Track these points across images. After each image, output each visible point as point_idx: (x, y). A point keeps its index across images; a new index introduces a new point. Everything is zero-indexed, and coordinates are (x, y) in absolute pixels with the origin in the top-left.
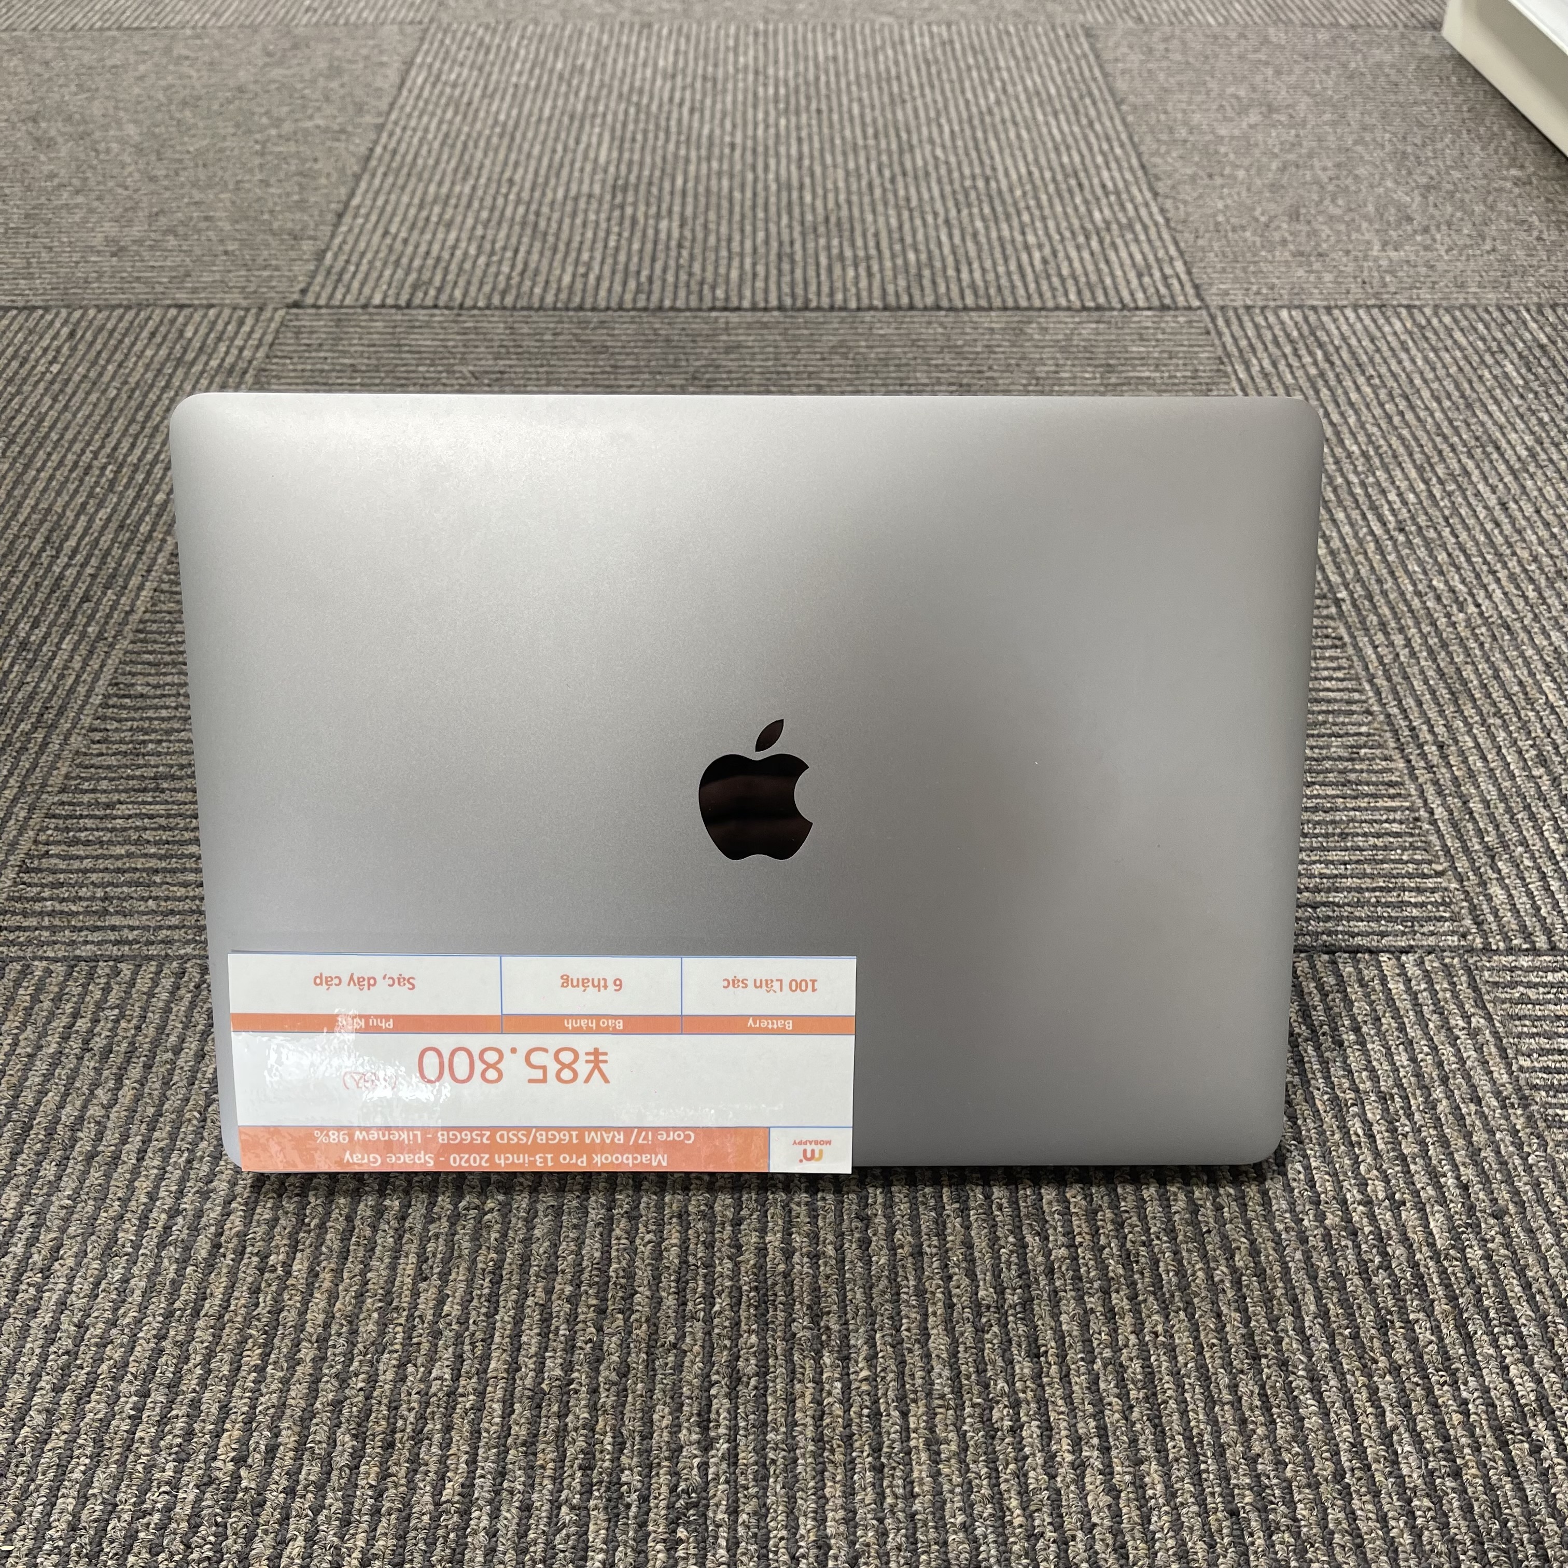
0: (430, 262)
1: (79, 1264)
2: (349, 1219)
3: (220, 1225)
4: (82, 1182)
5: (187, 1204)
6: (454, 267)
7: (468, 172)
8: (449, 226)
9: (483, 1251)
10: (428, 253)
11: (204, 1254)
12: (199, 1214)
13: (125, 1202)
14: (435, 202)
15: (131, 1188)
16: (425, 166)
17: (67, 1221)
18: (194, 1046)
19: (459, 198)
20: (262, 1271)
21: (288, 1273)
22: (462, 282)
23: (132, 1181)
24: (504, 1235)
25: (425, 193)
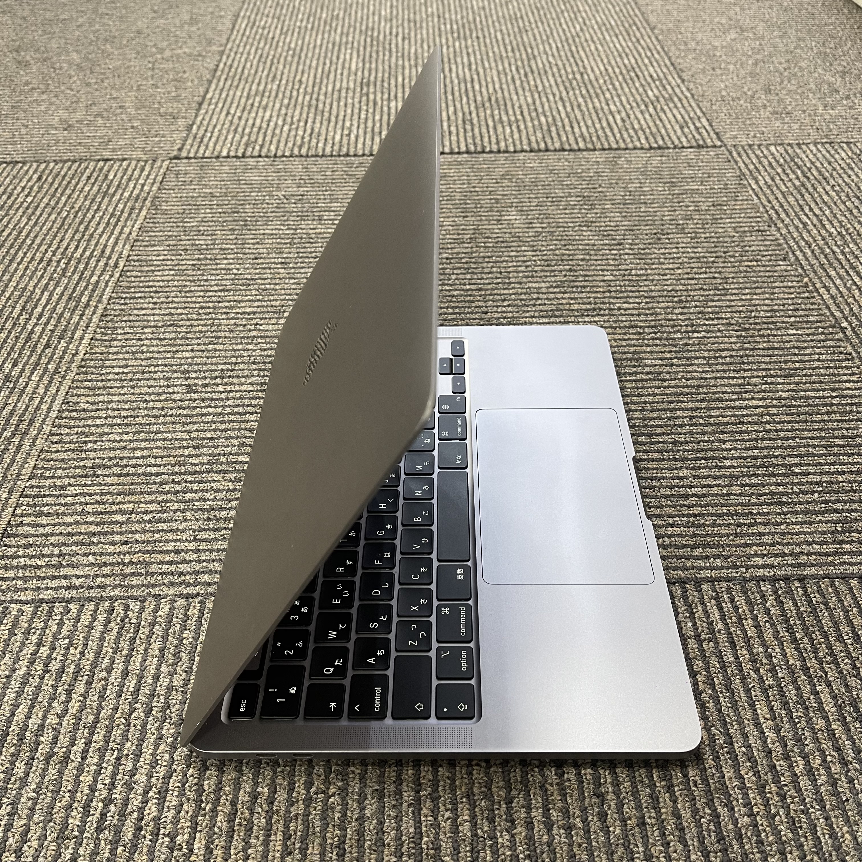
0: (255, 130)
1: (41, 846)
2: (233, 804)
3: (141, 810)
4: (43, 778)
5: (118, 795)
6: (269, 132)
7: (275, 77)
8: (265, 108)
9: (330, 829)
10: (254, 124)
11: (130, 835)
12: (126, 802)
13: (73, 793)
14: (256, 95)
15: (77, 783)
16: (249, 75)
17: (32, 810)
18: (121, 666)
19: (270, 92)
20: (172, 850)
21: (191, 851)
22: (275, 141)
23: (77, 776)
24: (344, 815)
25: (250, 89)
